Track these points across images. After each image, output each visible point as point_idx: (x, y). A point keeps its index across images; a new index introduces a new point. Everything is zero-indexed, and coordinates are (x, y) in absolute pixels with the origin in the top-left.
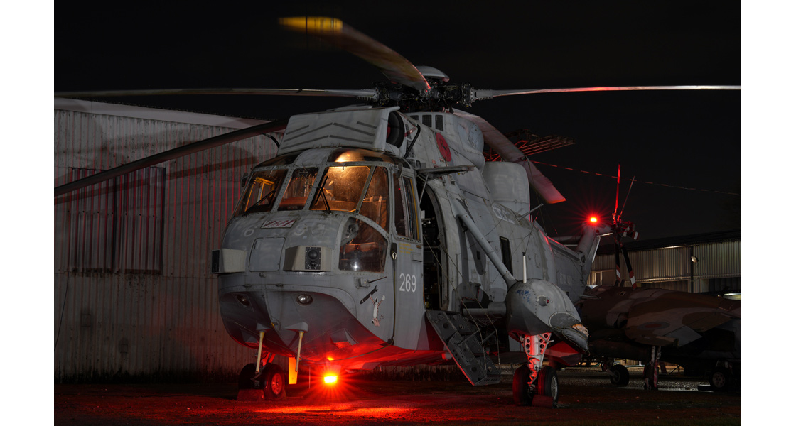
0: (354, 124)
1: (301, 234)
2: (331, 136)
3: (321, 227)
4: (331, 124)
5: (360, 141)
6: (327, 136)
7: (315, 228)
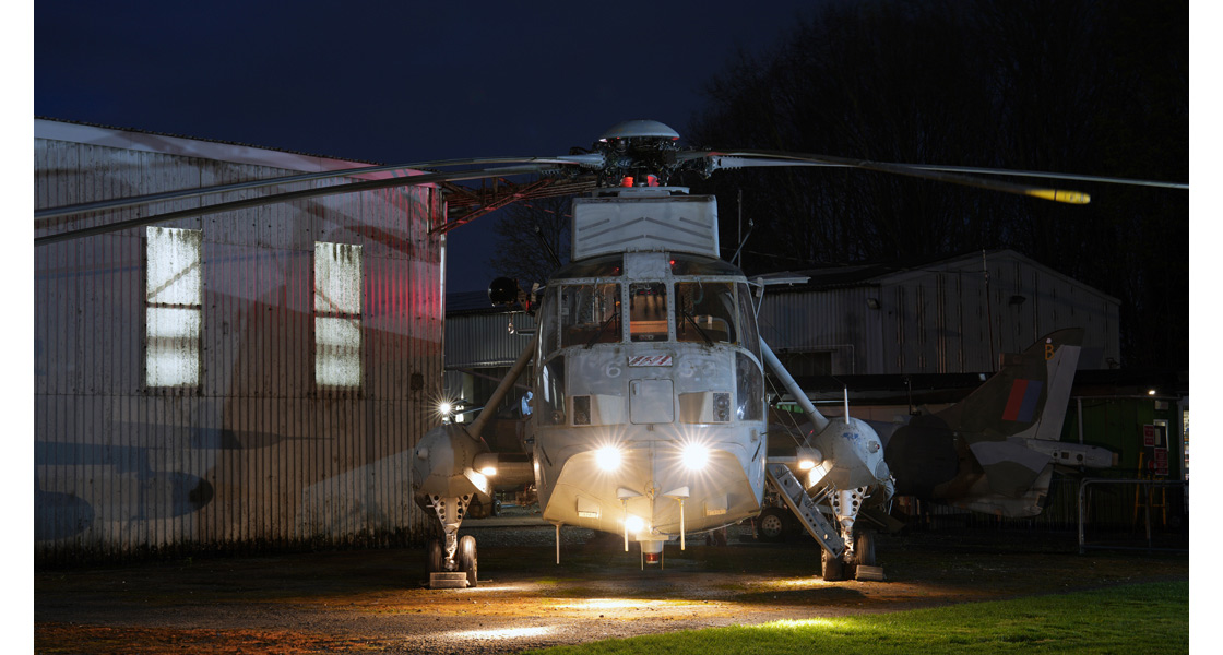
0: (675, 220)
1: (690, 375)
2: (648, 236)
3: (712, 366)
4: (642, 219)
5: (693, 245)
6: (642, 236)
7: (705, 367)
